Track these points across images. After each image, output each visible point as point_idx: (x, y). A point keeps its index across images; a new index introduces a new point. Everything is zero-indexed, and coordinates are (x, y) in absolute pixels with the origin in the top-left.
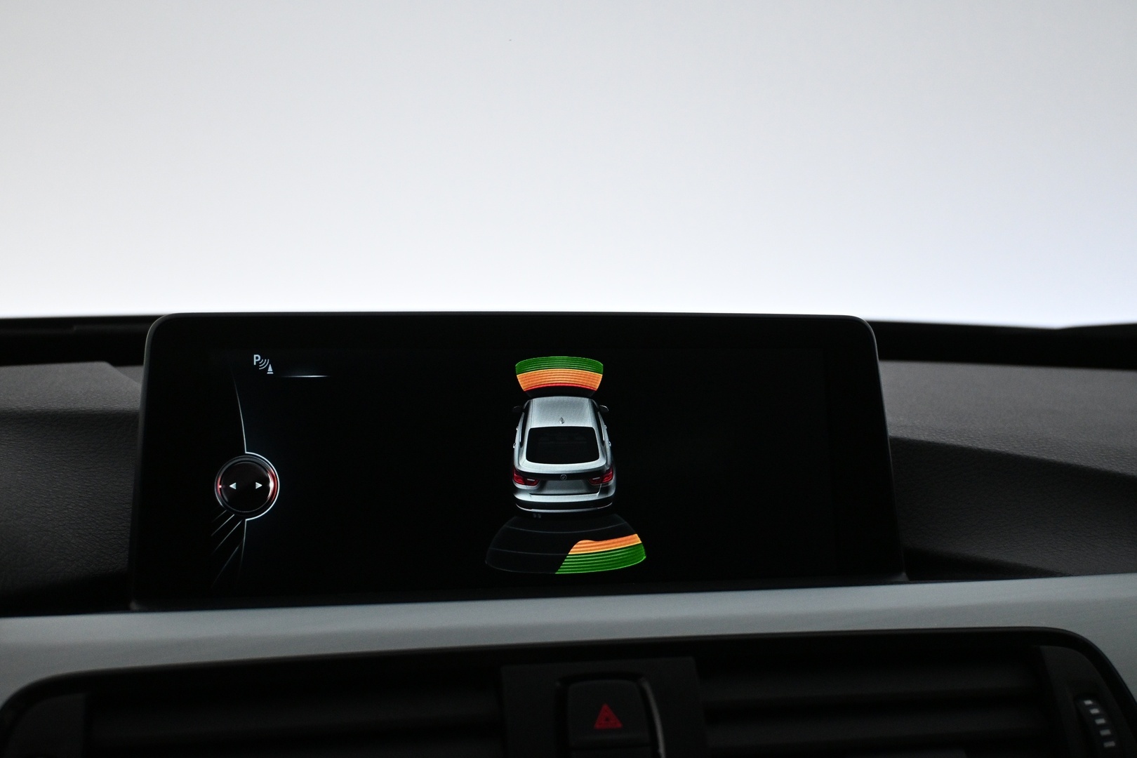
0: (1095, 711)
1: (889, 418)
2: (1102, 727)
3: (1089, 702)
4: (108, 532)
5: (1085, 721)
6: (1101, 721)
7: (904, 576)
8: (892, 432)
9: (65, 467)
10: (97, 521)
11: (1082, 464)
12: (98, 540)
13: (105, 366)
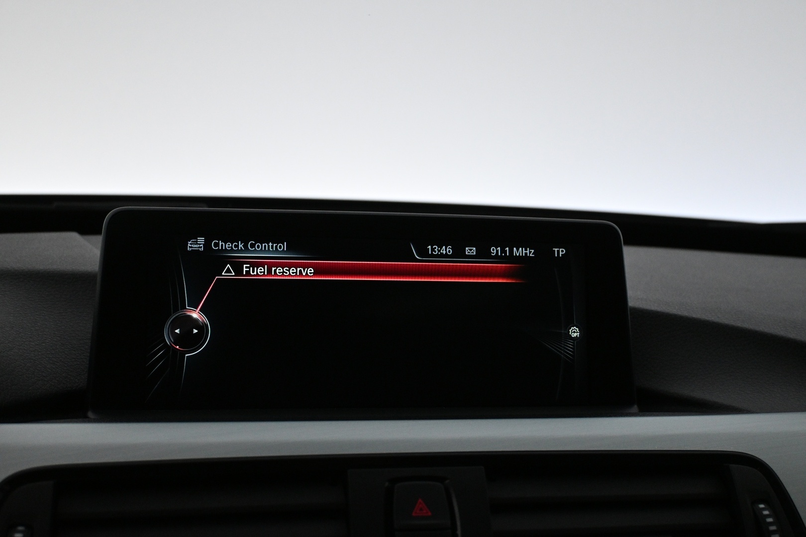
0: (766, 512)
1: (630, 293)
2: (771, 524)
3: (762, 506)
4: (73, 360)
5: (759, 519)
6: (770, 520)
7: (635, 409)
8: (631, 303)
9: (45, 312)
10: (66, 352)
11: (766, 331)
12: (66, 365)
13: (74, 236)
